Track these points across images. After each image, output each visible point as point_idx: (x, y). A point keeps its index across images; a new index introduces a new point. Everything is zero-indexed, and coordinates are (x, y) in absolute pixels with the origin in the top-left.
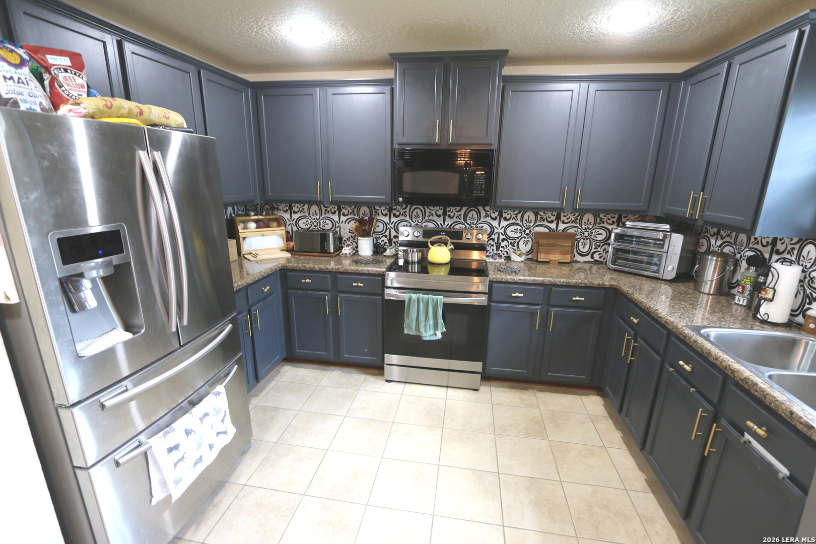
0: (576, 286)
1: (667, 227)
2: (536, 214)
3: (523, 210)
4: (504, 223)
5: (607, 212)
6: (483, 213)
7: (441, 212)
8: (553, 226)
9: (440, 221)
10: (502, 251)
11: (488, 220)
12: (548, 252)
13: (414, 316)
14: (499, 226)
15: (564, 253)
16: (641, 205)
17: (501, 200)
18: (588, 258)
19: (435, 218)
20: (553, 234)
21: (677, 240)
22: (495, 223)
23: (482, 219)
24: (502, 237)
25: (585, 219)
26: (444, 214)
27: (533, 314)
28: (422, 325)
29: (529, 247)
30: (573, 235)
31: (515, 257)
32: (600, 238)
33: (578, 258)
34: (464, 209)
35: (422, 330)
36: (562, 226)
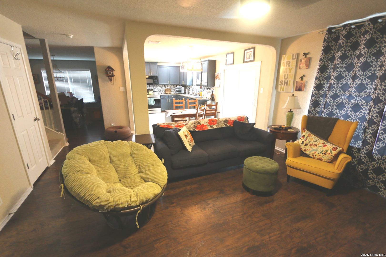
0: (172, 95)
1: (182, 86)
2: (164, 86)
3: (162, 85)
4: (160, 88)
5: (175, 85)
6: (156, 86)
7: (149, 86)
8: (167, 88)
9: (149, 88)
10: (160, 92)
11: (157, 87)
12: (167, 92)
13: (150, 101)
14: (159, 88)
15: (170, 92)
16: (178, 83)
17: (160, 84)
18: (173, 92)
19: (148, 87)
20: (167, 89)
21: (183, 88)
22: (158, 88)
23: (156, 87)
24: (160, 90)
25: (172, 86)
26: (150, 86)
27: (167, 100)
28: (151, 103)
29: (164, 91)
30: (170, 89)
31: (162, 93)
32: (174, 89)
33: (172, 92)
34: (153, 85)
35: (152, 103)
36: (168, 88)
